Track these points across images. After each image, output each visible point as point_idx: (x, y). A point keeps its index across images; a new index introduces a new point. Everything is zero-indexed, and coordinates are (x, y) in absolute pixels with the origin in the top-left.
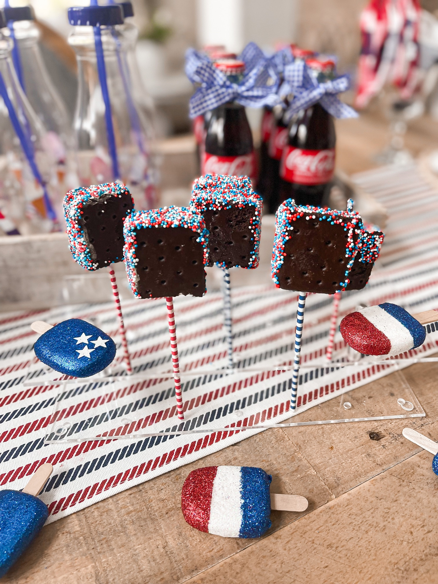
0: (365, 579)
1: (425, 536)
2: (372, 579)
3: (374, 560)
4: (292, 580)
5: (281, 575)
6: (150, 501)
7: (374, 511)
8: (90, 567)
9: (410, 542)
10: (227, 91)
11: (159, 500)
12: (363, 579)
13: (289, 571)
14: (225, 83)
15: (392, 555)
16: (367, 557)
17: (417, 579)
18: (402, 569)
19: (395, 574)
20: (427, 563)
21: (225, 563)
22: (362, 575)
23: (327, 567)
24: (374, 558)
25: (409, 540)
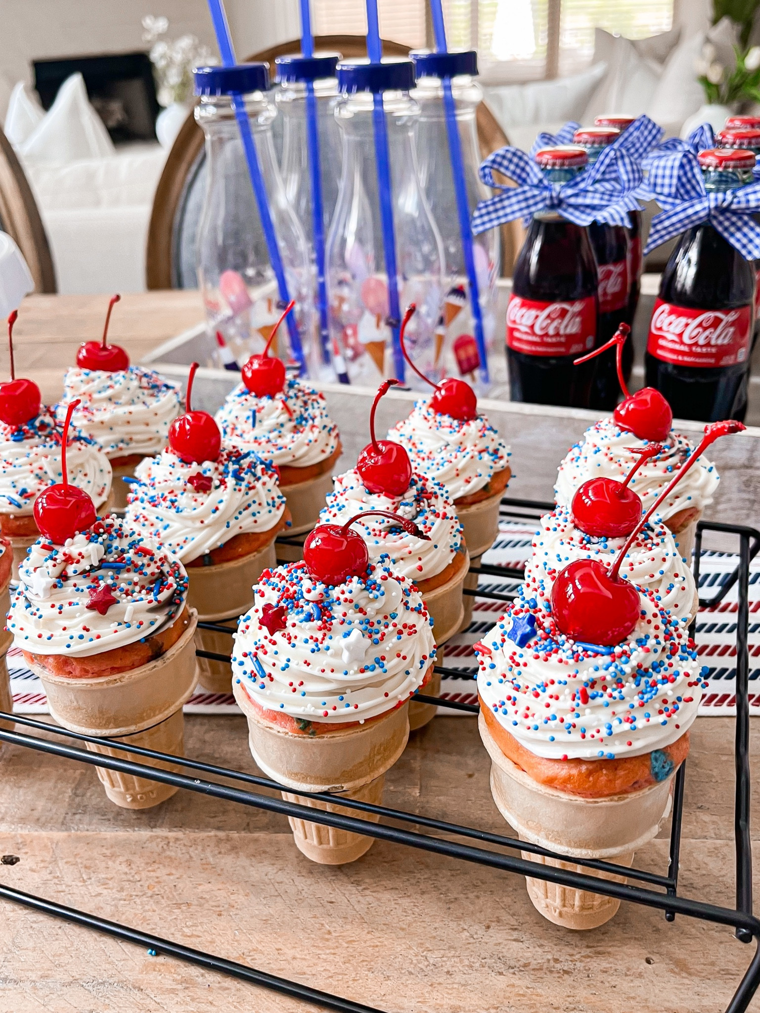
0: (368, 944)
1: (506, 943)
2: (377, 949)
3: (403, 929)
4: (276, 894)
5: (268, 881)
6: (191, 736)
7: (458, 875)
8: (78, 772)
9: (475, 936)
10: (541, 194)
11: (200, 740)
12: (365, 942)
13: (281, 882)
14: (541, 181)
15: (434, 937)
16: (396, 921)
17: (440, 984)
18: (431, 961)
19: (415, 962)
20: (475, 974)
21: (216, 836)
22: (369, 936)
23: (332, 902)
24: (404, 926)
25: (476, 933)
